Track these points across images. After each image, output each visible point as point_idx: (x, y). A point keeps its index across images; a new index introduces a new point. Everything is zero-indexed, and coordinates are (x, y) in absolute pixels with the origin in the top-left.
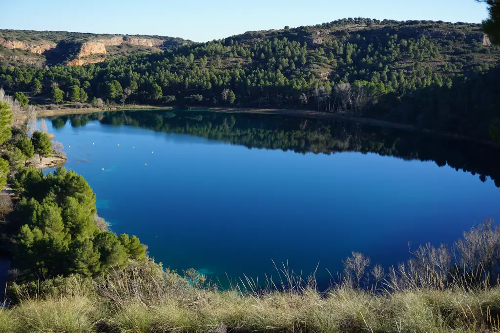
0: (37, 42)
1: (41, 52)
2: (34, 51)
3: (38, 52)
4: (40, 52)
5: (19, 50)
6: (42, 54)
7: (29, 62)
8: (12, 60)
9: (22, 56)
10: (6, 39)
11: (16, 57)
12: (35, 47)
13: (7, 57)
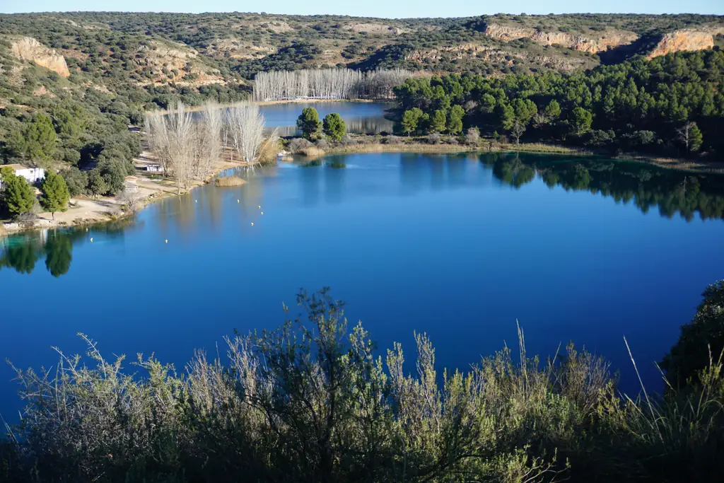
0: (598, 33)
1: (596, 50)
2: (583, 48)
3: (591, 50)
4: (594, 50)
5: (557, 46)
6: (597, 54)
7: (565, 67)
8: (538, 64)
9: (557, 56)
10: (538, 30)
11: (545, 59)
12: (585, 42)
13: (531, 58)
